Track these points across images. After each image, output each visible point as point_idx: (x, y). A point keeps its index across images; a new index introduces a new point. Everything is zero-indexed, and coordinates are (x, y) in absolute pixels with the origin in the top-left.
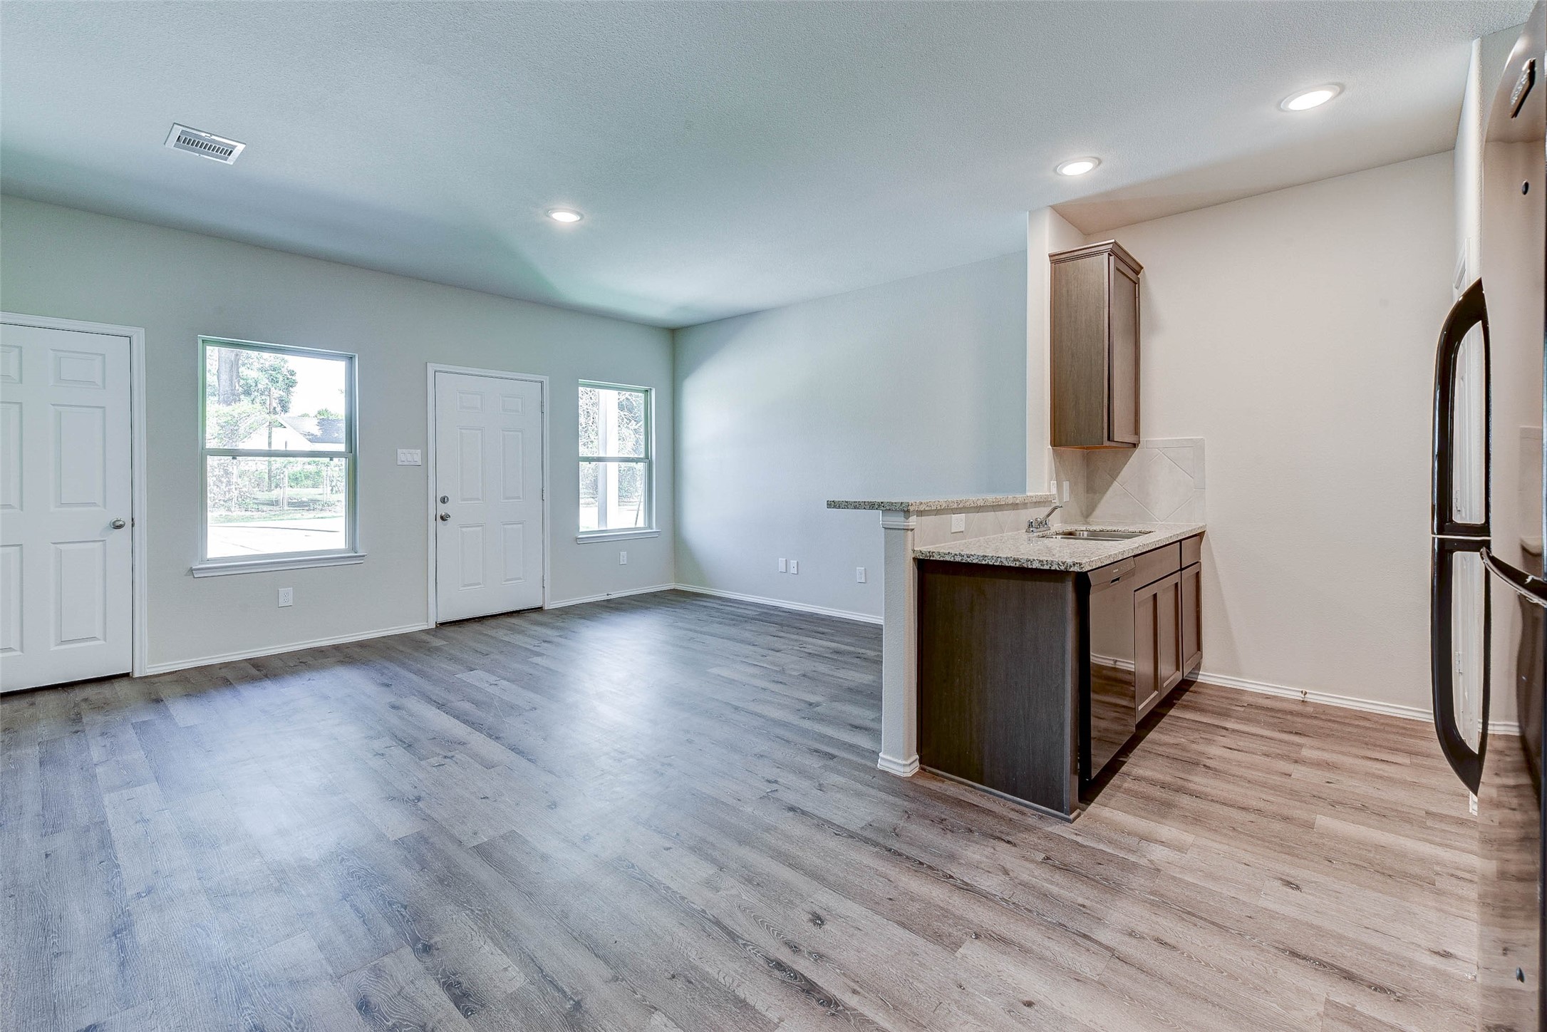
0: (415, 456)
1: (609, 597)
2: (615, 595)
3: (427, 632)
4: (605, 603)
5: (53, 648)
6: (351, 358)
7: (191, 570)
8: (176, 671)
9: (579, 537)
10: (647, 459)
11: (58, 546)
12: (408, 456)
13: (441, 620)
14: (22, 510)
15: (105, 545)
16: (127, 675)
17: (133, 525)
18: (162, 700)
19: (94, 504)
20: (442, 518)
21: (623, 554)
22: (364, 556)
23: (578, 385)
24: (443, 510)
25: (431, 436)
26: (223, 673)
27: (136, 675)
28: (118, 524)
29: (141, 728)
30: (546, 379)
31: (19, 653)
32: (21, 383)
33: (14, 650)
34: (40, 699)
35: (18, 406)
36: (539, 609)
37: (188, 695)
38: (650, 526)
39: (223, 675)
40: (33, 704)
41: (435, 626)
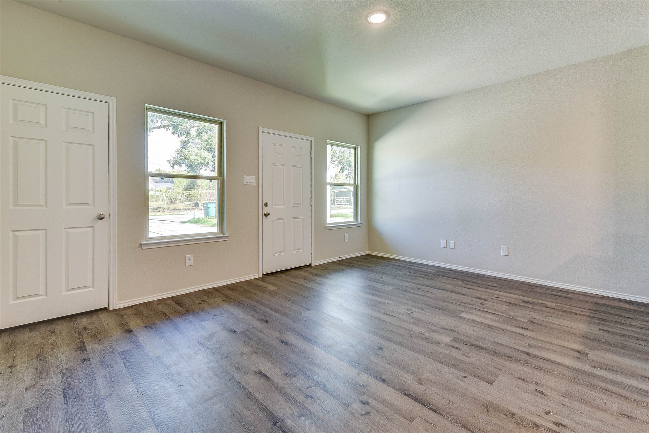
0: (253, 179)
1: (341, 259)
2: (344, 257)
3: (258, 279)
4: (338, 262)
5: (65, 293)
6: (221, 124)
7: (141, 245)
8: (133, 306)
9: (328, 226)
10: (355, 184)
11: (67, 230)
12: (250, 180)
13: (264, 273)
14: (47, 207)
15: (94, 229)
16: (105, 309)
17: (109, 218)
18: (132, 331)
19: (87, 204)
20: (266, 215)
21: (346, 235)
22: (228, 236)
23: (326, 144)
24: (266, 210)
25: (260, 168)
26: (161, 308)
27: (111, 309)
28: (101, 216)
29: (125, 355)
30: (312, 139)
31: (45, 297)
32: (47, 128)
33: (42, 295)
34: (58, 327)
35: (44, 142)
36: (309, 266)
37: (146, 327)
38: (357, 221)
39: (161, 309)
40: (53, 332)
41: (261, 276)
